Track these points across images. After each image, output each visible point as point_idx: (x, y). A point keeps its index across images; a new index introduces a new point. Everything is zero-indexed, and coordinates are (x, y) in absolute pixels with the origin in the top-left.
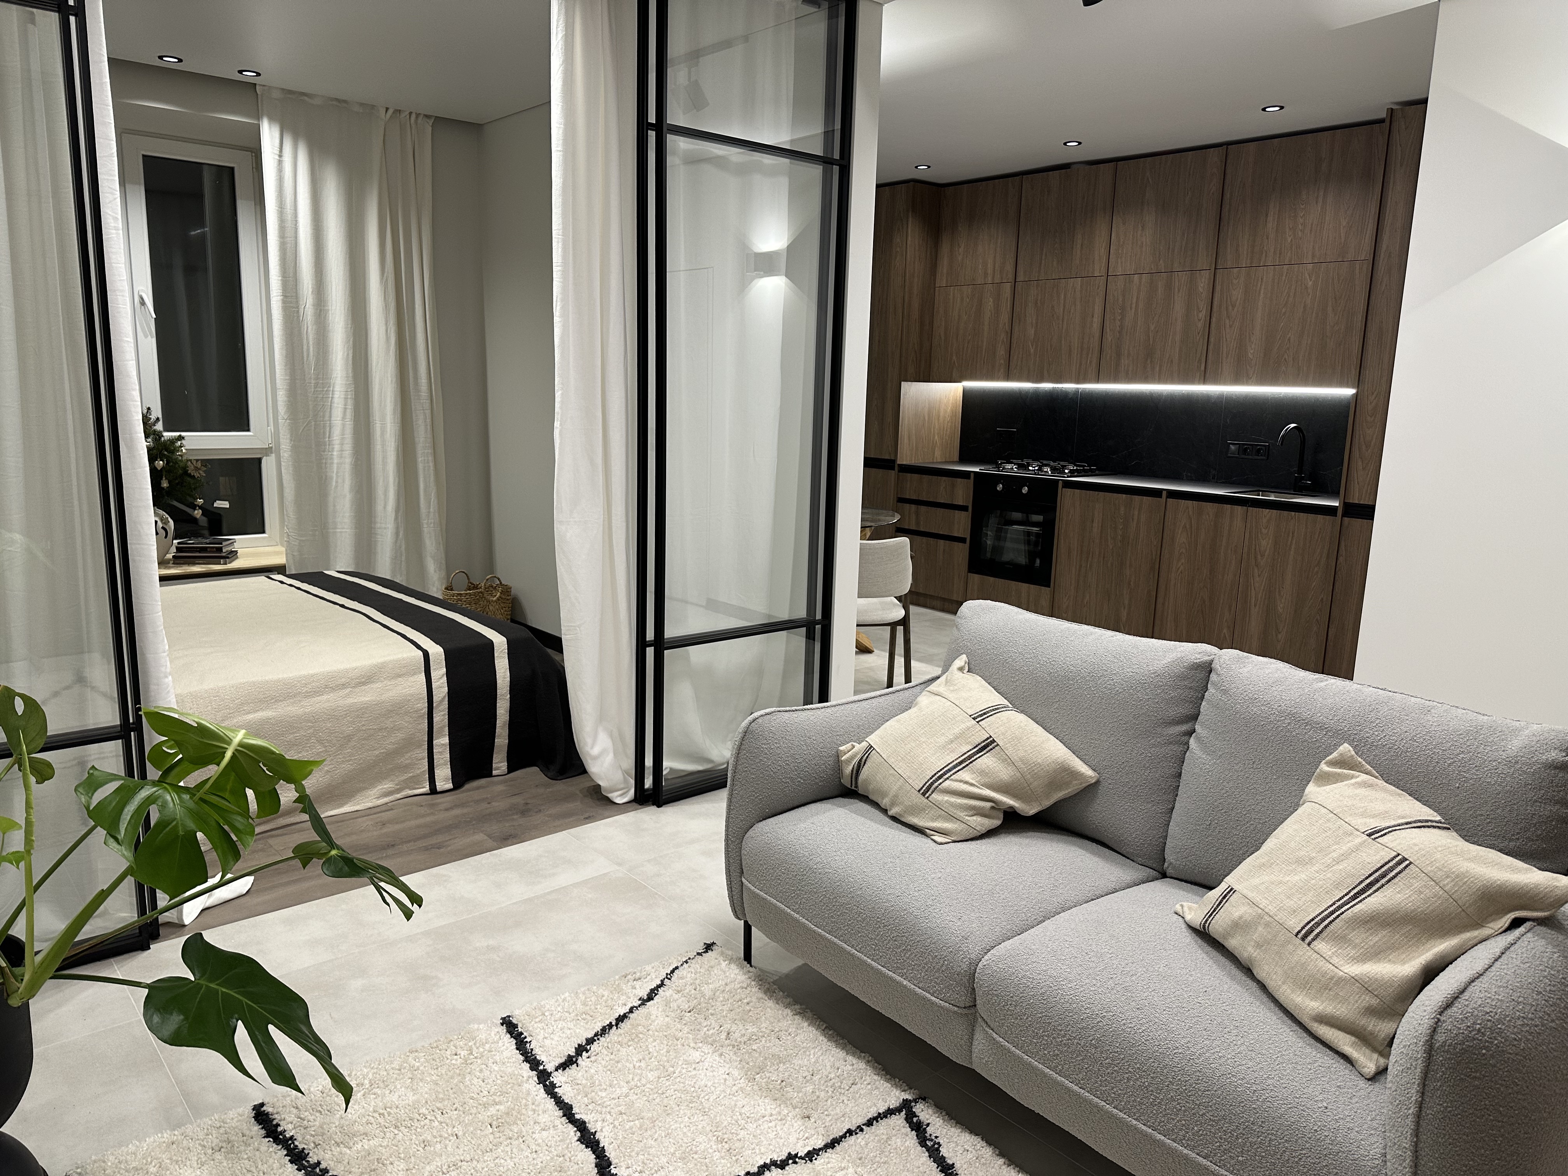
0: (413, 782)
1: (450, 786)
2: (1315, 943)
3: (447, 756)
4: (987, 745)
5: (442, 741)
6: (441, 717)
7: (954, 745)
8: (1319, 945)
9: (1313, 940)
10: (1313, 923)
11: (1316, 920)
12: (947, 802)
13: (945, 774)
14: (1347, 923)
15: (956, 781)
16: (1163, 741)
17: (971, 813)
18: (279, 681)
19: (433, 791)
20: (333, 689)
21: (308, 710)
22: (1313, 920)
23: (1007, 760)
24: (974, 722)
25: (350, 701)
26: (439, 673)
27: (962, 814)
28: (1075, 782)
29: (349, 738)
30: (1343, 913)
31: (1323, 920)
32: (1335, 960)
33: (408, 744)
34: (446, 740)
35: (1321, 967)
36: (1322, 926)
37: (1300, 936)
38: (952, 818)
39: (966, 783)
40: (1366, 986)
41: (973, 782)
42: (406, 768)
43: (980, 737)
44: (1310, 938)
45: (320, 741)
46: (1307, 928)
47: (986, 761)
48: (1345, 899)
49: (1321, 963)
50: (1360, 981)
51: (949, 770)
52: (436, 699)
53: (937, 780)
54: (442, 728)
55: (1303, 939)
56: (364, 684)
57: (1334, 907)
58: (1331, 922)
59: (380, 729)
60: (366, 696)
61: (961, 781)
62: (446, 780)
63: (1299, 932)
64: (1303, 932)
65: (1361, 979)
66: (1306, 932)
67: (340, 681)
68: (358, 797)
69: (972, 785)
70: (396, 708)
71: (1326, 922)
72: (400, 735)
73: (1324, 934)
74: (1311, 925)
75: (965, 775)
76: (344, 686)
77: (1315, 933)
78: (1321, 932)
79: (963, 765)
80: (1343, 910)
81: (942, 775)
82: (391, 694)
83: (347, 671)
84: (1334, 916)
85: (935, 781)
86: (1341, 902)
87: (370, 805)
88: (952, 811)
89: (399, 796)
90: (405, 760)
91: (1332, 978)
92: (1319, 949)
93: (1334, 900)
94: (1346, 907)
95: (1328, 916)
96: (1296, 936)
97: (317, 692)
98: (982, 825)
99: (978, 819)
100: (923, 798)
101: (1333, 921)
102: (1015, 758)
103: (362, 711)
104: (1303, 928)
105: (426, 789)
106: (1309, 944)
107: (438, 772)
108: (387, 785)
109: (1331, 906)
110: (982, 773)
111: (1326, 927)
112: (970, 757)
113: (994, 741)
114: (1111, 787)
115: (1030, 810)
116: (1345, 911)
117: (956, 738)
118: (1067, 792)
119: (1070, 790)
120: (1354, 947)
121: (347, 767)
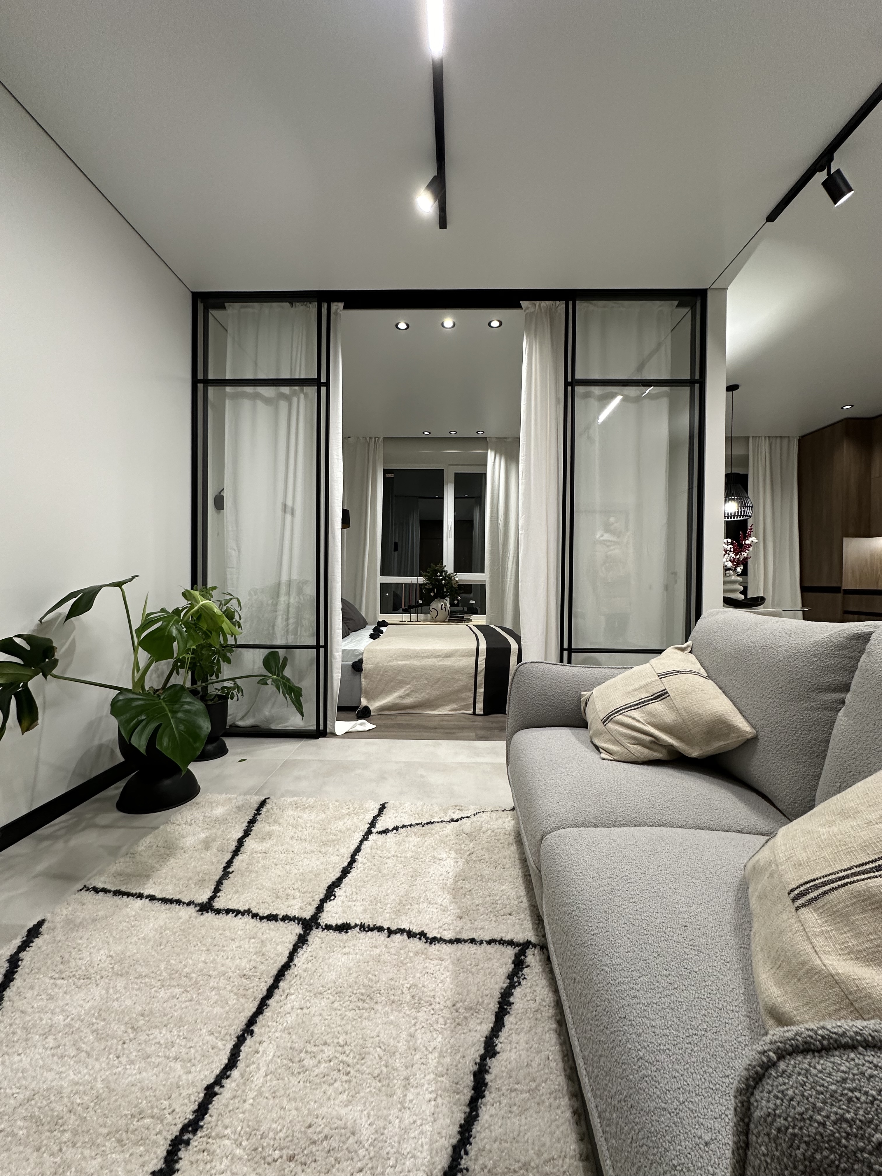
0: (466, 707)
1: (482, 713)
2: (803, 910)
3: (482, 698)
4: (661, 696)
5: (481, 690)
6: (481, 678)
7: (636, 693)
8: (809, 915)
9: (804, 905)
10: (811, 884)
11: (817, 882)
12: (616, 730)
13: (621, 710)
14: (855, 897)
15: (627, 716)
16: (816, 705)
17: (632, 742)
18: (413, 650)
19: (474, 713)
20: (435, 657)
21: (422, 664)
22: (814, 880)
23: (673, 708)
24: (658, 678)
25: (440, 663)
26: (482, 658)
27: (625, 742)
28: (733, 735)
29: (439, 680)
30: (854, 882)
31: (824, 884)
32: (819, 942)
33: (464, 688)
34: (482, 690)
35: (797, 944)
36: (820, 891)
37: (793, 895)
38: (616, 742)
39: (634, 719)
40: (851, 997)
41: (641, 720)
42: (464, 699)
43: (657, 688)
44: (800, 902)
45: (426, 679)
46: (802, 888)
47: (657, 707)
48: (868, 867)
49: (799, 938)
50: (843, 986)
51: (625, 708)
52: (479, 669)
53: (614, 714)
54: (481, 684)
55: (794, 900)
56: (448, 657)
57: (849, 872)
58: (833, 889)
59: (453, 679)
60: (448, 662)
61: (630, 717)
62: (480, 709)
63: (792, 890)
64: (796, 892)
65: (844, 982)
66: (799, 894)
67: (439, 654)
68: (441, 708)
69: (638, 721)
70: (459, 671)
71: (827, 888)
72: (461, 683)
73: (820, 903)
74: (808, 886)
75: (635, 714)
76: (439, 656)
77: (808, 897)
78: (816, 898)
79: (637, 707)
80: (855, 878)
81: (618, 711)
82: (458, 663)
83: (441, 650)
84: (840, 883)
85: (612, 715)
86: (861, 868)
87: (445, 713)
88: (618, 737)
89: (460, 712)
90: (463, 695)
91: (803, 964)
92: (805, 919)
93: (853, 864)
94: (862, 877)
95: (832, 881)
96: (789, 894)
97: (429, 657)
98: (641, 753)
99: (639, 748)
100: (603, 725)
101: (836, 888)
102: (680, 706)
103: (445, 669)
104: (798, 887)
105: (471, 712)
106: (797, 909)
107: (477, 705)
108: (454, 706)
109: (845, 870)
110: (650, 714)
111: (825, 893)
112: (645, 702)
113: (667, 693)
114: (766, 744)
115: (695, 753)
116: (858, 881)
117: (641, 688)
118: (725, 743)
119: (729, 742)
120: (857, 935)
121: (436, 693)
